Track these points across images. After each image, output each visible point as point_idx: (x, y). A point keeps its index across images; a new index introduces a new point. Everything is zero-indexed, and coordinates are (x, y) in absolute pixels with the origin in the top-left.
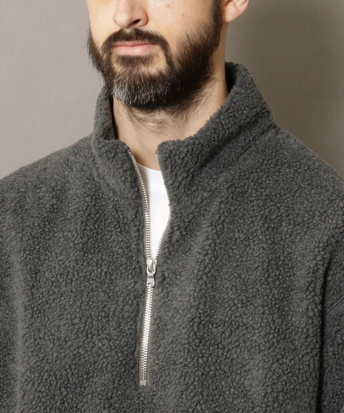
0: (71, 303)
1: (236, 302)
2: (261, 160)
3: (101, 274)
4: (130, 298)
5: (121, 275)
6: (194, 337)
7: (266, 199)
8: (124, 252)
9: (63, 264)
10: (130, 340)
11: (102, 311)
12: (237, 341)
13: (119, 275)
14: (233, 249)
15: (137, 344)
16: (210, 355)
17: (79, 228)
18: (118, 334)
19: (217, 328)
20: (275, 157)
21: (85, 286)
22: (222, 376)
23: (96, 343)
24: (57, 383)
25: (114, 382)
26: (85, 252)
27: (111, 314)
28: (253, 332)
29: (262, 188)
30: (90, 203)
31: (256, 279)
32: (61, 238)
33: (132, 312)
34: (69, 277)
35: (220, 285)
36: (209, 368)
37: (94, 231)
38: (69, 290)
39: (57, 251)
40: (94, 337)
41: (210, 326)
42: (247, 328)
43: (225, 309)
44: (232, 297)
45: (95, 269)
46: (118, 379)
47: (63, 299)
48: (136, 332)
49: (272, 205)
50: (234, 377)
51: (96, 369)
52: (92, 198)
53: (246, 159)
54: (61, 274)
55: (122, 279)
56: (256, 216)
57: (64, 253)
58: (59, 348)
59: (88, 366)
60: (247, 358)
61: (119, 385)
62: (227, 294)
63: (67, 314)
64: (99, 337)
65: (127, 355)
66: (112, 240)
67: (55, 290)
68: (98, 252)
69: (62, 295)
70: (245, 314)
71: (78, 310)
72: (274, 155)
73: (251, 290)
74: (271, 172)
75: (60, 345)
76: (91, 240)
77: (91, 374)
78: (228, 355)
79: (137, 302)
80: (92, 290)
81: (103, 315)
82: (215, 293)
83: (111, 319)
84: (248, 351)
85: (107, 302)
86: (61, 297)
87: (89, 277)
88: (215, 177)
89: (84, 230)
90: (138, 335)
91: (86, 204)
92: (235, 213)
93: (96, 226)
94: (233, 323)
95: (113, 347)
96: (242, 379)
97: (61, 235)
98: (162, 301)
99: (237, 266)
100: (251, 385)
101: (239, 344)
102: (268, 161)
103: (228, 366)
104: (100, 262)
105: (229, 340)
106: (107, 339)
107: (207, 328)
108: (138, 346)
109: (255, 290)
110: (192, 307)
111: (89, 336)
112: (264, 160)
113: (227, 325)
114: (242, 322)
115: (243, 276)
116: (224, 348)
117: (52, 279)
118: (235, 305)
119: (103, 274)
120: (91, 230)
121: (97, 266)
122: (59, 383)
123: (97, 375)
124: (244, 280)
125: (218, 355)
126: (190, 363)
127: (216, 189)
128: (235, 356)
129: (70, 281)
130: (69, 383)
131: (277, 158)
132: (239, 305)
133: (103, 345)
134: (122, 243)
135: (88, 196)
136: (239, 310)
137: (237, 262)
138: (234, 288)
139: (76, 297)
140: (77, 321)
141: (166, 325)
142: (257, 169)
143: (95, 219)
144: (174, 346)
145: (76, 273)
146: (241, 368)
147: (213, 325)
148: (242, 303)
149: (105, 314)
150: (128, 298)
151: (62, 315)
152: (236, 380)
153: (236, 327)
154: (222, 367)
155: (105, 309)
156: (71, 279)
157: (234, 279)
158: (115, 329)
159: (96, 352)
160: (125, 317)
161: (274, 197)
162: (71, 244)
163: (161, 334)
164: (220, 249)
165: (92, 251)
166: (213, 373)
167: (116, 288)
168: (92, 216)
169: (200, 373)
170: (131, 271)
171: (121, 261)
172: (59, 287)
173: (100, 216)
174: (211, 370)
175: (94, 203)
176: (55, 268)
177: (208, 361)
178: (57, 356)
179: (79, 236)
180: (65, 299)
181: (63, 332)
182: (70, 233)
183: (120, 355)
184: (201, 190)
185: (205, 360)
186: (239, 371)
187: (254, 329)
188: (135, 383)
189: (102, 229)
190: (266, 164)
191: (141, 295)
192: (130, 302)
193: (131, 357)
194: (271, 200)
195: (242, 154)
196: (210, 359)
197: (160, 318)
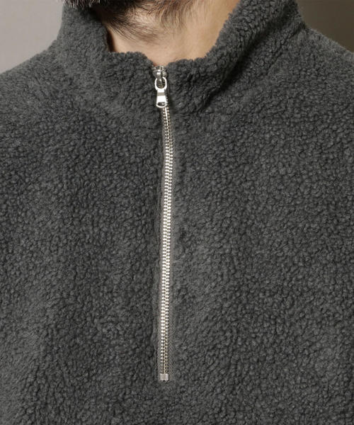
0: (59, 277)
1: (296, 260)
2: (296, 71)
3: (99, 235)
4: (140, 264)
5: (125, 233)
6: (244, 312)
7: (315, 121)
8: (129, 202)
9: (43, 226)
10: (144, 320)
11: (104, 285)
12: (302, 311)
13: (122, 234)
14: (280, 190)
15: (154, 326)
16: (265, 333)
17: (64, 175)
18: (128, 314)
19: (270, 296)
20: (314, 65)
21: (78, 253)
22: (284, 361)
23: (99, 328)
24: (49, 387)
25: (125, 378)
26: (74, 208)
27: (115, 287)
28: (323, 297)
29: (306, 107)
30: (77, 141)
31: (321, 227)
32: (36, 191)
33: (146, 284)
34: (53, 242)
35: (269, 240)
36: (266, 352)
37: (86, 178)
38: (55, 260)
39: (35, 210)
40: (96, 321)
41: (261, 295)
42: (314, 294)
43: (281, 270)
44: (289, 254)
45: (91, 228)
46: (130, 374)
47: (47, 272)
48: (151, 309)
49: (324, 129)
50: (300, 361)
51: (100, 363)
52: (80, 134)
53: (277, 70)
54: (42, 240)
55: (126, 239)
56: (307, 144)
57: (44, 212)
58: (47, 339)
59: (90, 359)
60: (316, 333)
61: (132, 382)
62: (282, 250)
63: (55, 293)
64: (102, 320)
65: (141, 342)
66: (112, 186)
67: (37, 262)
68: (93, 206)
69: (45, 268)
70: (310, 276)
71: (71, 286)
72: (312, 62)
73: (313, 244)
74: (313, 85)
75: (48, 335)
76: (82, 191)
77: (95, 371)
78: (291, 332)
79: (151, 269)
80: (89, 258)
81: (106, 291)
82: (263, 252)
83: (115, 295)
84: (317, 324)
85: (109, 272)
86: (45, 270)
87: (83, 240)
88: (237, 95)
89: (72, 178)
90: (154, 314)
91: (72, 143)
92: (273, 142)
93: (88, 171)
94: (295, 288)
95: (121, 333)
96: (312, 362)
97: (37, 187)
98: (186, 264)
99: (290, 212)
100: (324, 369)
101: (304, 317)
102: (306, 71)
103: (291, 347)
104: (96, 219)
105: (290, 312)
106: (112, 322)
107: (257, 298)
108: (154, 329)
109: (320, 242)
110: (236, 271)
111: (89, 319)
112: (300, 71)
113: (286, 292)
114: (307, 286)
115: (300, 225)
116: (284, 323)
117: (31, 249)
118: (294, 264)
119: (103, 235)
120: (81, 177)
121: (93, 224)
122: (52, 387)
123: (102, 372)
124: (302, 231)
125: (276, 333)
126: (241, 346)
127: (239, 111)
128: (300, 332)
129: (56, 248)
130: (65, 386)
131: (317, 66)
132: (301, 264)
133: (108, 331)
134: (128, 190)
135: (74, 132)
136: (302, 270)
137: (288, 207)
138: (290, 243)
139: (65, 267)
140: (70, 301)
141: (194, 297)
142: (294, 83)
143: (86, 162)
144: (211, 324)
145: (63, 237)
146: (310, 346)
147: (264, 293)
148: (304, 262)
149: (108, 288)
150: (138, 264)
151: (47, 294)
152: (303, 365)
153: (298, 293)
154: (284, 348)
155: (107, 282)
156: (57, 245)
157: (288, 231)
158: (122, 308)
159: (100, 341)
160: (136, 290)
161: (325, 117)
162: (53, 199)
163: (189, 310)
164: (261, 192)
165: (85, 205)
166: (271, 357)
167: (120, 252)
168: (82, 158)
169: (255, 360)
170: (140, 228)
171: (126, 215)
172: (41, 257)
173: (92, 157)
174: (267, 355)
175: (82, 141)
176: (33, 232)
177: (262, 343)
178: (45, 351)
179: (65, 187)
180: (50, 273)
181: (51, 317)
182: (49, 184)
183: (131, 341)
184: (218, 112)
185: (259, 341)
186: (306, 352)
187: (323, 294)
188: (154, 377)
189: (96, 174)
190: (305, 76)
191: (155, 259)
192: (141, 270)
193: (147, 343)
194: (322, 122)
195: (273, 63)
196: (266, 340)
197: (186, 289)
